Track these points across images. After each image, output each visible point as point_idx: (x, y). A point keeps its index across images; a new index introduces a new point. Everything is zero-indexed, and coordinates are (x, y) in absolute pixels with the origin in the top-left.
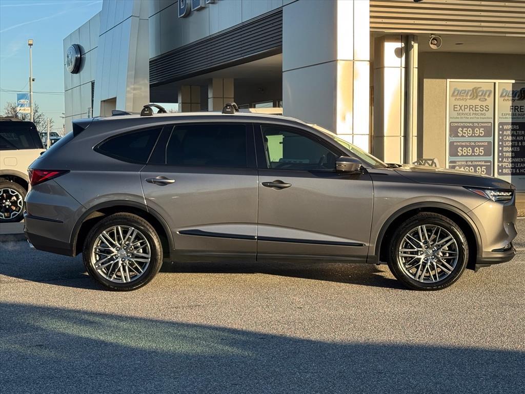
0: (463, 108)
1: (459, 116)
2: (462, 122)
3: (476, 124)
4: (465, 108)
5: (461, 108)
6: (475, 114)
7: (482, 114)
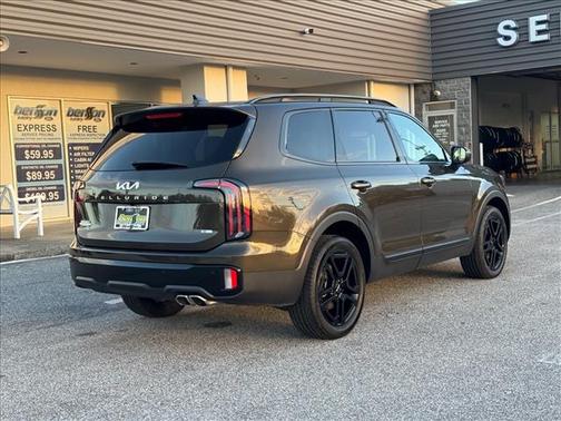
0: (28, 128)
1: (25, 137)
2: (29, 144)
3: (45, 146)
4: (30, 128)
5: (26, 128)
6: (43, 135)
7: (50, 135)
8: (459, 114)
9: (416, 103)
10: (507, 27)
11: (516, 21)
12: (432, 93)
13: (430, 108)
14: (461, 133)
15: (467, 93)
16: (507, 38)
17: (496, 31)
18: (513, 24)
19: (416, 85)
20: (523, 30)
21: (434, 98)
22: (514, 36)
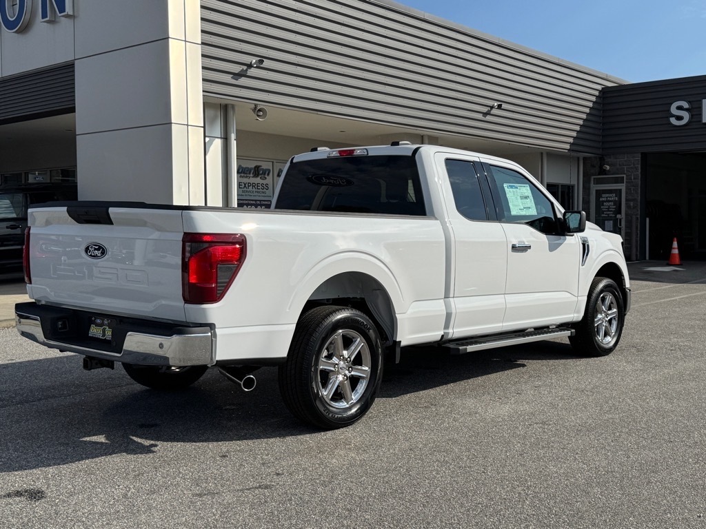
0: (247, 185)
1: (244, 194)
2: (246, 200)
3: (258, 202)
4: (249, 186)
5: (245, 186)
6: (258, 192)
7: (263, 193)
8: (627, 188)
9: (584, 176)
10: (680, 108)
11: (689, 102)
12: (601, 167)
13: (598, 182)
14: (628, 206)
15: (637, 168)
16: (679, 118)
17: (669, 110)
18: (686, 105)
19: (585, 159)
20: (695, 111)
21: (603, 172)
22: (686, 116)
